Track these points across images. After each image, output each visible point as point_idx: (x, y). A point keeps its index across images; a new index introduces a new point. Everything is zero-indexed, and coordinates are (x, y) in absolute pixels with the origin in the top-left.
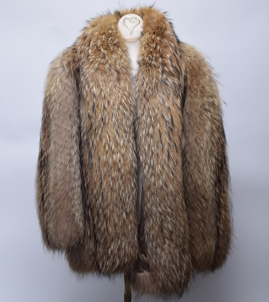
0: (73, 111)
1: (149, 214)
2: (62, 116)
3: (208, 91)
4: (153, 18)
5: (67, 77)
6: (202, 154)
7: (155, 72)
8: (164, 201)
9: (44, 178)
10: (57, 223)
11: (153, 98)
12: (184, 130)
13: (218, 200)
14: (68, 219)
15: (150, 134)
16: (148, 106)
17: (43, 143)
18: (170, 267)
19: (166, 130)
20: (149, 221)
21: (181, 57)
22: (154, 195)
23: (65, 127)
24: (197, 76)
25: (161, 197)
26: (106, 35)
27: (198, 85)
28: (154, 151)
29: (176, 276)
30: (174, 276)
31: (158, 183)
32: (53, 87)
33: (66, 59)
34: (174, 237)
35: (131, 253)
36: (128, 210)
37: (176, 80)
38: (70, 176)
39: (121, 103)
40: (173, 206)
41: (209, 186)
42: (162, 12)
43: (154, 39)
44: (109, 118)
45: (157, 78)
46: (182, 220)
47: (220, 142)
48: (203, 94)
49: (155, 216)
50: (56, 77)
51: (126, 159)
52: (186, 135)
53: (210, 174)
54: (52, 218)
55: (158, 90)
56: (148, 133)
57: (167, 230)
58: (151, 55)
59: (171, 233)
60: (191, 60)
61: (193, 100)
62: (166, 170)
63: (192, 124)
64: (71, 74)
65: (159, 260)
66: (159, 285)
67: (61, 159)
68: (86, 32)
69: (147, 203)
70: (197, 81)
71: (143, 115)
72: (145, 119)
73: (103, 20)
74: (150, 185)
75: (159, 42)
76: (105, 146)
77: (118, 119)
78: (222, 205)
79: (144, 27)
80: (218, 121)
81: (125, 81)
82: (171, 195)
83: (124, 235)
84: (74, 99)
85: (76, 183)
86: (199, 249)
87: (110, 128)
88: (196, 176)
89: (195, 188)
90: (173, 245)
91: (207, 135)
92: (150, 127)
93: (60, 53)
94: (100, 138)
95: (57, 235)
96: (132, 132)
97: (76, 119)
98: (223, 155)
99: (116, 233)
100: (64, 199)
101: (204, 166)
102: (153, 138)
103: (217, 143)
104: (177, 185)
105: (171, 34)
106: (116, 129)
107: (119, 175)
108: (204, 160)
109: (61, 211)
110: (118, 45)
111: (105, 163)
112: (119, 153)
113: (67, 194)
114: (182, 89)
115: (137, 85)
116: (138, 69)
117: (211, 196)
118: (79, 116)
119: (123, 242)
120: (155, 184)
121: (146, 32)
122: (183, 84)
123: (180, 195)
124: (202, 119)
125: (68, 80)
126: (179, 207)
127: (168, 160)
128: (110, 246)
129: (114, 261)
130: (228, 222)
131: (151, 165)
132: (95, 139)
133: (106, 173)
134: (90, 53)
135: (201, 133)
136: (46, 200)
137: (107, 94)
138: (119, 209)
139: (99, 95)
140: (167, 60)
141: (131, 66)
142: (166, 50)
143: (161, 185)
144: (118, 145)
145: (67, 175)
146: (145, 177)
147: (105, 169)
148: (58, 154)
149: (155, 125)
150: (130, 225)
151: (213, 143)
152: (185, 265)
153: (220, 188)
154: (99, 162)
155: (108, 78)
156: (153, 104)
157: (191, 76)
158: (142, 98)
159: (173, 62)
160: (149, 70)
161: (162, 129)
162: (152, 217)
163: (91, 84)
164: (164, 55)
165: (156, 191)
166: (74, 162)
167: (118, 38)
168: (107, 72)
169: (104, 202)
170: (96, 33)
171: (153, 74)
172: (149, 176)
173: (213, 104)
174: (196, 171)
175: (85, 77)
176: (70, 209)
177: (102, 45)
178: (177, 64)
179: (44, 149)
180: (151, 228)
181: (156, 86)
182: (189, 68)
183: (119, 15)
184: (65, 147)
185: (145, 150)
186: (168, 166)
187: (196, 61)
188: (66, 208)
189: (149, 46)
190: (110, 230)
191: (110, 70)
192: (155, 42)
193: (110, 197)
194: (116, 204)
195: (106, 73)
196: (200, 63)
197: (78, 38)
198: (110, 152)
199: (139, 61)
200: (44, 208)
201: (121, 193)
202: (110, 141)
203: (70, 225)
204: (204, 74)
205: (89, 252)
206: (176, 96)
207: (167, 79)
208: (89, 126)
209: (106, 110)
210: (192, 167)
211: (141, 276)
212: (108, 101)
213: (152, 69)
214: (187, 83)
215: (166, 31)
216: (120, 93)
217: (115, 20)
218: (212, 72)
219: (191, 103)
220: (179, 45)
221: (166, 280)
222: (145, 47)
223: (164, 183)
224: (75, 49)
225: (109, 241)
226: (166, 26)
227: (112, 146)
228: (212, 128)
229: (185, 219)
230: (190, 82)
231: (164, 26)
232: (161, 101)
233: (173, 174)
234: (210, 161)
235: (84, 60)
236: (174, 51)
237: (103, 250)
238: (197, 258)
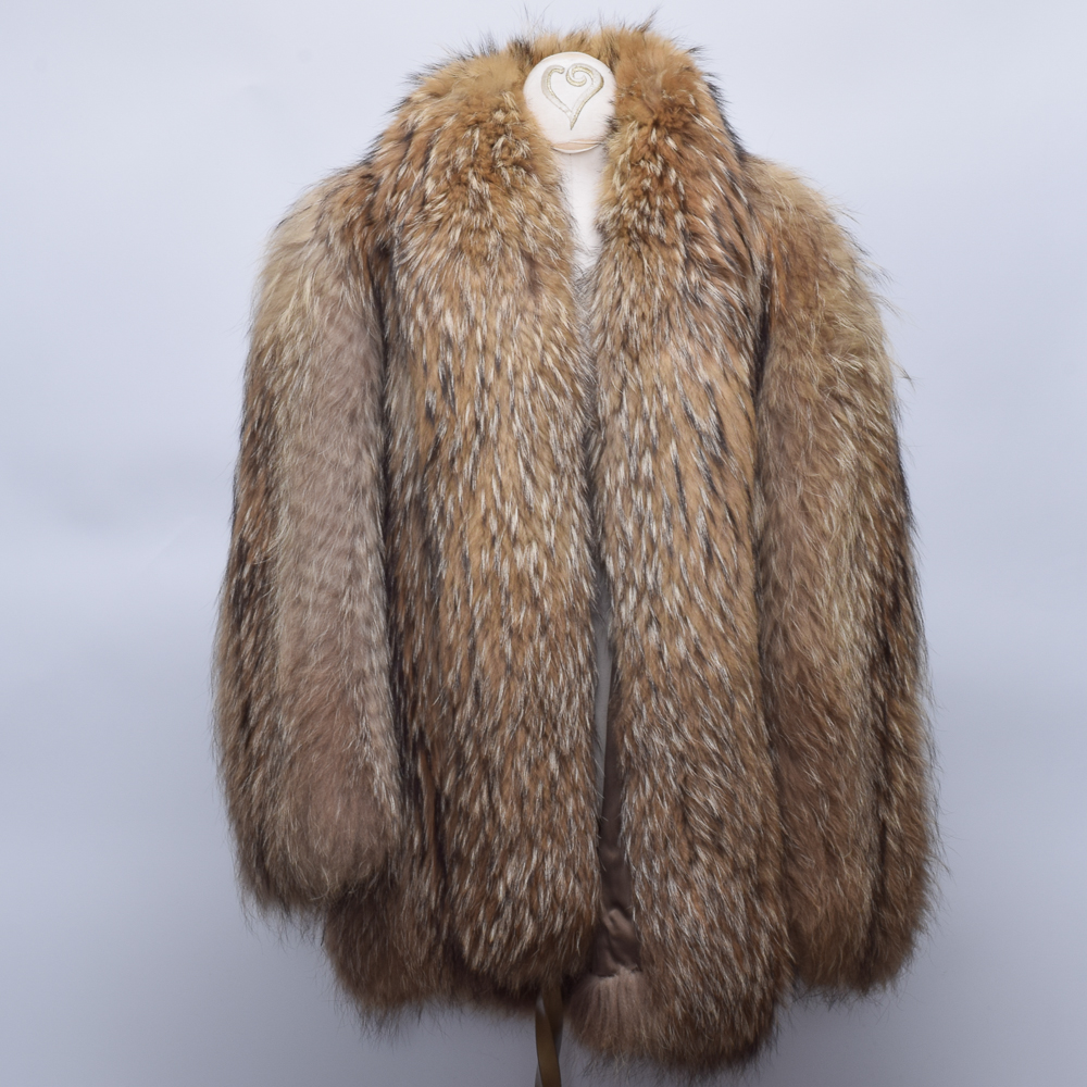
0: (364, 398)
1: (639, 763)
2: (325, 416)
3: (846, 332)
4: (653, 72)
5: (341, 277)
6: (826, 555)
7: (660, 262)
8: (693, 712)
9: (252, 644)
10: (307, 798)
11: (653, 351)
12: (760, 472)
13: (881, 726)
14: (350, 783)
15: (642, 478)
16: (636, 379)
17: (247, 517)
18: (712, 946)
19: (700, 465)
20: (637, 785)
21: (750, 209)
22: (656, 690)
23: (333, 455)
24: (807, 279)
25: (684, 699)
26: (486, 128)
27: (809, 308)
28: (658, 536)
29: (735, 977)
30: (726, 977)
31: (672, 650)
32: (287, 313)
33: (336, 213)
34: (727, 839)
35: (575, 900)
36: (566, 745)
37: (734, 291)
38: (352, 631)
39: (542, 370)
40: (724, 728)
41: (850, 673)
42: (682, 46)
43: (656, 147)
44: (500, 421)
45: (668, 282)
46: (754, 778)
47: (891, 516)
48: (827, 341)
49: (659, 768)
50: (299, 274)
51: (560, 566)
52: (767, 488)
53: (853, 629)
54: (285, 782)
55: (670, 324)
56: (637, 476)
57: (703, 815)
58: (645, 200)
59: (718, 822)
60: (787, 222)
61: (792, 363)
62: (699, 603)
63: (790, 448)
64: (354, 265)
65: (674, 921)
66: (674, 1010)
67: (320, 571)
68: (411, 117)
69: (631, 723)
70: (809, 296)
71: (617, 411)
72: (624, 424)
73: (473, 73)
74: (642, 660)
75: (674, 157)
76: (484, 520)
77: (532, 426)
78: (897, 743)
79: (619, 103)
80: (882, 439)
81: (554, 292)
82: (717, 691)
83: (551, 832)
84: (365, 356)
85: (374, 658)
86: (813, 897)
87: (504, 457)
88: (805, 635)
89: (801, 677)
90: (724, 867)
91: (843, 487)
92: (644, 452)
93: (311, 188)
94: (468, 489)
95: (307, 843)
96: (581, 470)
97: (372, 426)
98: (899, 562)
99: (523, 825)
100: (333, 711)
101: (830, 598)
102: (654, 494)
103: (880, 520)
104: (737, 654)
105: (715, 128)
106: (523, 460)
107: (535, 620)
108: (832, 578)
109: (323, 753)
110: (528, 164)
111: (487, 579)
112: (534, 545)
113: (344, 693)
114: (756, 321)
115: (594, 306)
116: (600, 252)
117: (856, 709)
118: (384, 418)
119: (549, 859)
120: (661, 654)
121: (627, 119)
122: (759, 306)
123: (747, 692)
124: (824, 431)
125: (344, 287)
126: (746, 735)
127: (706, 570)
128: (501, 874)
129: (517, 923)
130: (920, 808)
131: (646, 588)
132: (449, 493)
133: (491, 612)
134: (428, 192)
135: (821, 478)
136: (257, 724)
137: (493, 338)
138: (535, 739)
139: (466, 341)
140: (703, 219)
141: (574, 240)
142: (700, 185)
143: (683, 657)
144: (531, 513)
145: (341, 629)
146: (624, 631)
147: (488, 598)
148: (310, 551)
149: (659, 446)
150: (571, 800)
151: (864, 518)
152: (764, 940)
153: (888, 682)
154: (465, 575)
155: (496, 282)
156: (655, 375)
157: (787, 279)
158: (614, 351)
159: (725, 227)
160: (639, 253)
161: (686, 461)
162: (648, 771)
163: (435, 301)
164: (691, 204)
165: (666, 678)
166: (366, 583)
167: (527, 138)
168: (493, 260)
169: (482, 714)
170: (450, 122)
171: (655, 268)
172: (637, 628)
173: (862, 379)
174: (803, 615)
175: (411, 276)
176: (354, 746)
177: (472, 165)
178: (738, 236)
179: (251, 539)
180: (647, 811)
181: (666, 311)
182: (780, 248)
183: (527, 55)
184: (334, 526)
185: (624, 533)
186: (708, 591)
187: (803, 224)
188: (340, 742)
189: (639, 171)
190: (503, 813)
191: (503, 253)
192: (659, 157)
193: (504, 696)
194: (524, 722)
195: (490, 265)
196: (817, 232)
197: (381, 136)
198: (505, 539)
199: (601, 223)
200: (251, 753)
201: (540, 684)
202: (503, 500)
203: (354, 806)
204: (834, 272)
205: (416, 910)
206: (734, 345)
207: (702, 287)
208: (429, 448)
209: (489, 391)
210: (789, 604)
211: (607, 988)
212: (496, 360)
213: (650, 249)
214: (771, 305)
215: (698, 116)
216: (539, 334)
217: (512, 75)
218: (859, 263)
219: (785, 375)
220: (743, 167)
221: (698, 993)
222: (623, 174)
223: (693, 650)
224: (369, 176)
225: (498, 852)
226: (700, 101)
227: (510, 519)
228: (859, 465)
229: (767, 777)
230: (783, 298)
231: (693, 102)
232: (683, 361)
233: (723, 616)
234: (855, 583)
235: (408, 215)
236: (727, 188)
237: (478, 886)
238: (808, 926)
